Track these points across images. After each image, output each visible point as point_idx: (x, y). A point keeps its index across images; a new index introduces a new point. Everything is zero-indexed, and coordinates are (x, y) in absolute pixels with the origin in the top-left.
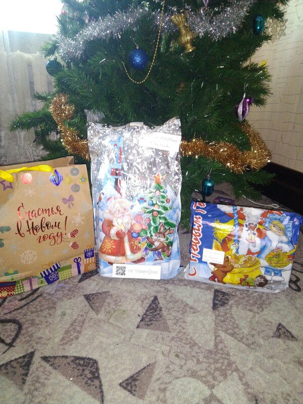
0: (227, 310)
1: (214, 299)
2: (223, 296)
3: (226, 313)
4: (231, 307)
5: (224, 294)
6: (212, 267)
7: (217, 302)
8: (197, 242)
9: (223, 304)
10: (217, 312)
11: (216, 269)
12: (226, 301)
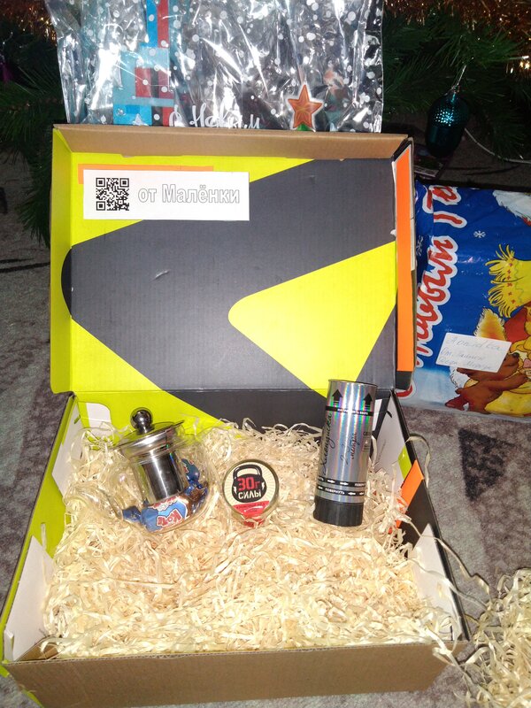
0: (505, 496)
1: (464, 462)
2: (486, 451)
3: (507, 510)
4: (515, 485)
5: (487, 442)
6: (463, 380)
7: (474, 472)
8: (430, 314)
9: (494, 477)
10: (482, 508)
11: (473, 383)
12: (497, 467)
